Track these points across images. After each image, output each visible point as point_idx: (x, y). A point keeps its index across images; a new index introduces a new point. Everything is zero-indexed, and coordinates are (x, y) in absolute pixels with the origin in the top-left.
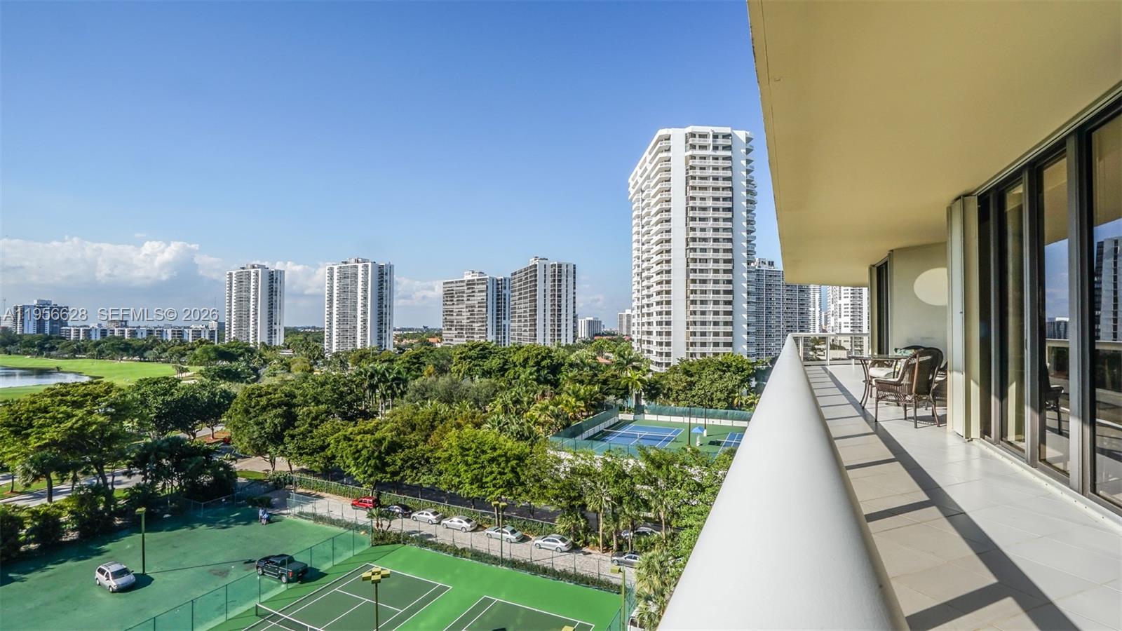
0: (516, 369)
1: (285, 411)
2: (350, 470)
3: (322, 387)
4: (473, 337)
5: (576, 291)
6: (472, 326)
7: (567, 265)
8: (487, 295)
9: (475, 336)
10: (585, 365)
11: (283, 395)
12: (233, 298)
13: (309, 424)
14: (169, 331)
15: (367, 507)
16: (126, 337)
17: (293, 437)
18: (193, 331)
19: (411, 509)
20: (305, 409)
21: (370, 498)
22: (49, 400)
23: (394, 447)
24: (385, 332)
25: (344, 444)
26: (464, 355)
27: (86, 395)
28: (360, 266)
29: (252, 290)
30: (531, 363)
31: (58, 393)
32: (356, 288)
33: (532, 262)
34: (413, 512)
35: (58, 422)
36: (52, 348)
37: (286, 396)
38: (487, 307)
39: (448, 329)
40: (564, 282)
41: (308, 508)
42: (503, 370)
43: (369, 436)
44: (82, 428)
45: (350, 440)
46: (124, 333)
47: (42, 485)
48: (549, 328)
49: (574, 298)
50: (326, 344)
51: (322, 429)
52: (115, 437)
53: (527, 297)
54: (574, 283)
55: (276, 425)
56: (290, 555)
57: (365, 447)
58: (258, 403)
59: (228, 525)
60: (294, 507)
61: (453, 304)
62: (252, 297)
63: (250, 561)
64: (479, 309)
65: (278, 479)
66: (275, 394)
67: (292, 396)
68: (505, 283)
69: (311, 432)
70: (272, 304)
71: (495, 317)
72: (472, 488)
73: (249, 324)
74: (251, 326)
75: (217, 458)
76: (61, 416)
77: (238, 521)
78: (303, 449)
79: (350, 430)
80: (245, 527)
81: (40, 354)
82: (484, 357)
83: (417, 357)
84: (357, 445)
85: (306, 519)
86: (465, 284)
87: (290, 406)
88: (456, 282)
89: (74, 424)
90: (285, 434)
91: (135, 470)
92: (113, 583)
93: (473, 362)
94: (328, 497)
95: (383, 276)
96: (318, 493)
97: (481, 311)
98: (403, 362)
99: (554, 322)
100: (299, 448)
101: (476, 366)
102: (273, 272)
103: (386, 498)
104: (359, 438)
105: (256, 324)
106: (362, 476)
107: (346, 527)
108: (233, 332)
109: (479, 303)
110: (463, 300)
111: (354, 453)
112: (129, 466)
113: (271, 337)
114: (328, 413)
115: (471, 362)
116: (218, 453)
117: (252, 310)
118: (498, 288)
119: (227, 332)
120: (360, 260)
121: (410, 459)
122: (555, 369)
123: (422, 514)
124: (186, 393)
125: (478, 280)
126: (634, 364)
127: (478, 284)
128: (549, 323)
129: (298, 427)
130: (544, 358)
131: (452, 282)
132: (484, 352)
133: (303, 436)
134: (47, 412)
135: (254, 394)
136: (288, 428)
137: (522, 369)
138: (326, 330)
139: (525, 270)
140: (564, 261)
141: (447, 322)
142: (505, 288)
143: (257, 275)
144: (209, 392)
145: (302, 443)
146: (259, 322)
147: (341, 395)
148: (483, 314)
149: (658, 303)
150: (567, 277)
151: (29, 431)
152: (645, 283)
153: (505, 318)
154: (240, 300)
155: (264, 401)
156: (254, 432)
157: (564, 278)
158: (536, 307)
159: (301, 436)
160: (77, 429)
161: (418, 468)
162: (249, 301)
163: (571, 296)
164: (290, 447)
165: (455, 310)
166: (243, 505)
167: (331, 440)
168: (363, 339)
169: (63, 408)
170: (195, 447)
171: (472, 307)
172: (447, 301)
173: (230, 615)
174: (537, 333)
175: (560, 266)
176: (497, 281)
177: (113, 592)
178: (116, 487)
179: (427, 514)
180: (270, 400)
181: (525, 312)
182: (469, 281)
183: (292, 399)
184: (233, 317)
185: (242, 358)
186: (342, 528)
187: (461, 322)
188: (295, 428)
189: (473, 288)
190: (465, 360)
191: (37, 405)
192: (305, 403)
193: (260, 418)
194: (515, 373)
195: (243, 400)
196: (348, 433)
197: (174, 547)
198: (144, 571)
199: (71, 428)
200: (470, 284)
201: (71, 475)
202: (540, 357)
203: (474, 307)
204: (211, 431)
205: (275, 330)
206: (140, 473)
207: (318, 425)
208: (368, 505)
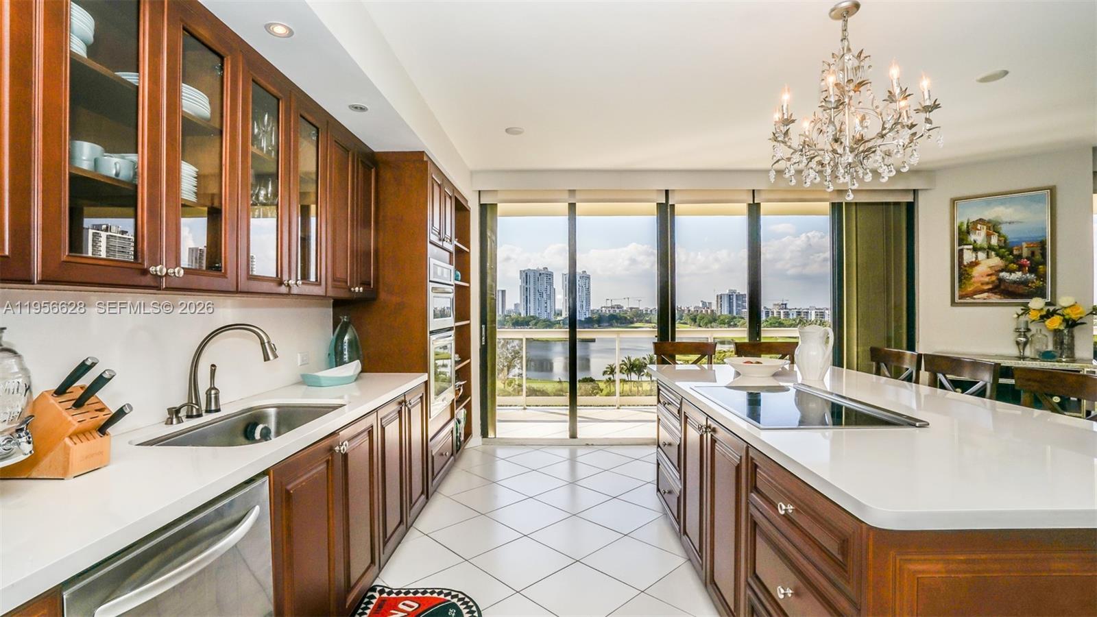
16: (782, 317)
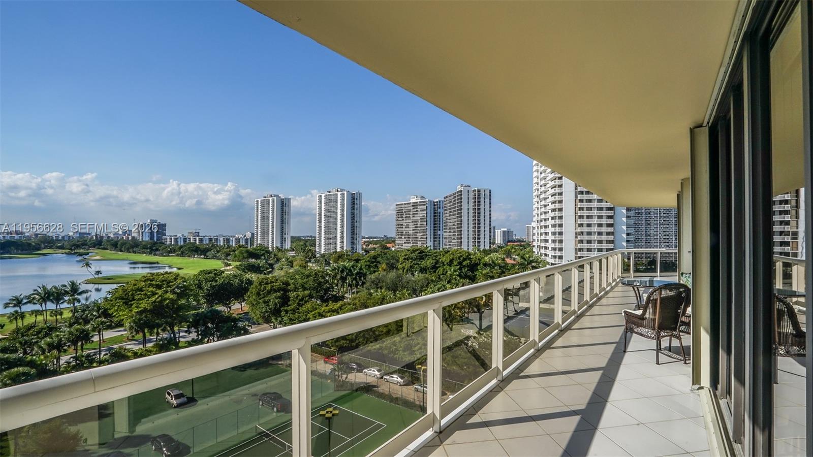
0: (445, 267)
1: (282, 294)
3: (307, 278)
4: (417, 243)
5: (492, 209)
6: (416, 235)
7: (485, 191)
8: (427, 213)
9: (418, 242)
10: (496, 265)
11: (281, 283)
12: (259, 217)
13: (297, 303)
14: (222, 239)
16: (197, 243)
17: (287, 312)
18: (235, 239)
20: (295, 293)
21: (336, 357)
22: (144, 284)
24: (356, 239)
26: (407, 256)
27: (163, 281)
28: (339, 193)
29: (271, 212)
30: (455, 263)
31: (148, 279)
32: (337, 209)
33: (459, 188)
34: (364, 368)
35: (148, 297)
36: (157, 250)
37: (283, 284)
38: (427, 221)
39: (399, 238)
40: (482, 203)
42: (435, 268)
44: (161, 302)
45: (323, 315)
46: (196, 240)
47: (140, 336)
48: (471, 237)
49: (490, 214)
50: (317, 248)
51: (306, 307)
52: (180, 308)
53: (455, 215)
54: (490, 203)
55: (276, 303)
56: (280, 393)
58: (265, 288)
59: (244, 369)
60: (286, 360)
61: (403, 220)
62: (271, 216)
63: (255, 395)
64: (422, 223)
66: (276, 283)
67: (287, 284)
68: (440, 205)
69: (298, 309)
70: (283, 221)
71: (432, 228)
72: (404, 354)
73: (268, 234)
74: (270, 236)
75: (240, 324)
76: (149, 294)
77: (250, 367)
78: (293, 320)
79: (323, 308)
80: (255, 371)
81: (150, 253)
82: (422, 258)
83: (375, 257)
86: (411, 205)
87: (286, 291)
88: (405, 204)
89: (157, 299)
90: (282, 309)
91: (193, 330)
92: (175, 402)
93: (414, 262)
95: (354, 201)
97: (423, 224)
98: (365, 261)
99: (475, 232)
100: (291, 320)
101: (416, 264)
102: (283, 199)
103: (347, 357)
104: (328, 314)
105: (273, 234)
106: (331, 341)
107: (318, 376)
108: (259, 240)
109: (421, 219)
110: (410, 217)
112: (189, 327)
113: (283, 243)
114: (311, 296)
115: (412, 262)
116: (241, 321)
117: (270, 225)
118: (435, 208)
119: (255, 240)
120: (339, 190)
122: (473, 267)
123: (371, 370)
124: (224, 281)
125: (420, 202)
126: (533, 264)
127: (420, 205)
128: (471, 233)
129: (290, 305)
130: (465, 260)
131: (402, 204)
132: (422, 254)
133: (294, 311)
134: (142, 291)
135: (263, 282)
136: (284, 306)
137: (448, 267)
138: (317, 238)
139: (454, 194)
140: (482, 187)
141: (398, 232)
142: (440, 208)
143: (273, 202)
144: (239, 280)
145: (292, 316)
146: (275, 233)
147: (319, 284)
148: (424, 227)
149: (553, 218)
150: (485, 199)
151: (132, 302)
152: (543, 203)
153: (439, 230)
154: (263, 218)
155: (269, 287)
156: (263, 308)
157: (482, 200)
158: (461, 221)
159: (292, 312)
160: (158, 302)
162: (268, 219)
163: (487, 213)
164: (285, 318)
165: (404, 224)
167: (311, 315)
168: (341, 244)
169: (151, 289)
170: (227, 316)
171: (416, 222)
172: (399, 217)
173: (240, 431)
174: (463, 240)
175: (479, 191)
176: (434, 202)
177: (175, 407)
178: (181, 339)
179: (374, 371)
180: (273, 286)
181: (454, 225)
182: (414, 203)
183: (287, 286)
184: (259, 229)
185: (263, 257)
186: (316, 377)
187: (409, 233)
188: (288, 306)
189: (417, 208)
190: (408, 260)
191: (137, 287)
192: (295, 289)
193: (267, 299)
194: (444, 270)
195: (256, 287)
196: (321, 311)
198: (193, 396)
199: (155, 302)
200: (415, 205)
201: (155, 331)
202: (461, 258)
203: (418, 221)
204: (240, 305)
205: (285, 238)
206: (195, 332)
207: (303, 305)
208: (335, 362)
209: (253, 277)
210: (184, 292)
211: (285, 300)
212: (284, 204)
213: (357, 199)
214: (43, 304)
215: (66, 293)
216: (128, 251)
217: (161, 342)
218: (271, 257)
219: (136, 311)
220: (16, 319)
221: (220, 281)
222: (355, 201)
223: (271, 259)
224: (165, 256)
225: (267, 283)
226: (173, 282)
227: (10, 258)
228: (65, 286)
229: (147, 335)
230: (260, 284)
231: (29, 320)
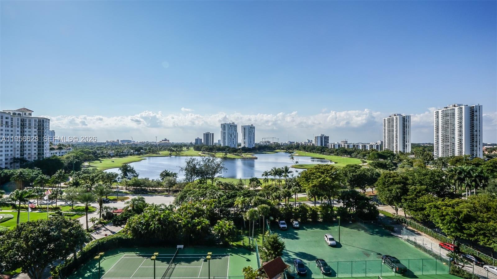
1: (402, 186)
2: (439, 225)
3: (424, 176)
11: (401, 178)
12: (386, 130)
13: (415, 195)
14: (361, 145)
15: (449, 250)
17: (406, 200)
18: (370, 145)
19: (484, 262)
20: (413, 187)
21: (452, 245)
22: (315, 170)
23: (469, 219)
25: (433, 210)
27: (325, 170)
28: (456, 109)
29: (395, 126)
31: (317, 168)
32: (454, 121)
34: (485, 264)
35: (317, 178)
36: (324, 151)
37: (403, 179)
41: (412, 238)
43: (450, 208)
44: (324, 182)
45: (438, 208)
46: (345, 146)
47: (313, 199)
50: (435, 153)
51: (422, 199)
52: (334, 187)
55: (397, 192)
56: (399, 259)
57: (447, 214)
58: (389, 180)
59: (373, 234)
60: (405, 235)
62: (395, 129)
63: (379, 254)
65: (399, 219)
66: (397, 177)
67: (407, 179)
69: (416, 199)
70: (405, 132)
73: (393, 142)
74: (395, 143)
75: (371, 203)
76: (318, 176)
77: (377, 233)
78: (411, 207)
79: (439, 202)
80: (380, 237)
81: (321, 153)
84: (443, 212)
85: (411, 244)
87: (405, 184)
90: (402, 197)
91: (341, 201)
92: (330, 242)
94: (425, 235)
95: (473, 113)
96: (419, 232)
98: (487, 166)
100: (409, 206)
102: (404, 117)
103: (464, 248)
104: (444, 208)
105: (397, 142)
106: (447, 231)
107: (433, 256)
108: (386, 146)
111: (440, 216)
112: (338, 199)
113: (405, 148)
114: (427, 190)
116: (371, 201)
117: (395, 135)
119: (383, 146)
120: (456, 105)
121: (482, 229)
124: (361, 172)
129: (409, 195)
133: (412, 200)
134: (314, 175)
135: (387, 176)
136: (404, 195)
138: (435, 145)
143: (397, 119)
144: (371, 173)
145: (410, 204)
146: (398, 141)
147: (436, 182)
151: (310, 180)
154: (389, 131)
155: (391, 180)
156: (387, 194)
159: (410, 200)
160: (322, 182)
161: (489, 237)
162: (393, 131)
164: (405, 205)
166: (381, 227)
167: (427, 206)
168: (460, 150)
169: (319, 174)
170: (362, 196)
173: (368, 275)
177: (329, 245)
178: (334, 205)
180: (395, 180)
184: (386, 139)
185: (389, 158)
186: (431, 256)
188: (407, 195)
191: (312, 172)
192: (413, 184)
193: (390, 188)
195: (382, 179)
196: (437, 204)
197: (351, 236)
198: (339, 241)
199: (320, 181)
201: (321, 198)
204: (372, 190)
205: (407, 145)
206: (343, 202)
207: (420, 196)
208: (451, 249)
209: (381, 171)
210: (336, 177)
211: (405, 191)
212: (405, 121)
213: (476, 111)
214: (275, 176)
215: (283, 172)
216: (310, 151)
217: (323, 205)
218: (395, 158)
219: (312, 185)
220: (265, 181)
221: (358, 173)
222: (475, 113)
223: (395, 160)
224: (328, 155)
225: (390, 177)
226: (330, 171)
227: (266, 153)
228: (283, 168)
229: (317, 199)
230: (385, 177)
231: (270, 183)
